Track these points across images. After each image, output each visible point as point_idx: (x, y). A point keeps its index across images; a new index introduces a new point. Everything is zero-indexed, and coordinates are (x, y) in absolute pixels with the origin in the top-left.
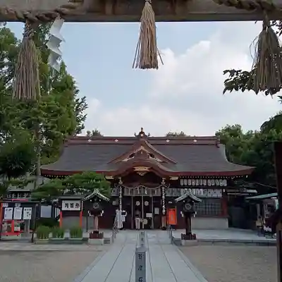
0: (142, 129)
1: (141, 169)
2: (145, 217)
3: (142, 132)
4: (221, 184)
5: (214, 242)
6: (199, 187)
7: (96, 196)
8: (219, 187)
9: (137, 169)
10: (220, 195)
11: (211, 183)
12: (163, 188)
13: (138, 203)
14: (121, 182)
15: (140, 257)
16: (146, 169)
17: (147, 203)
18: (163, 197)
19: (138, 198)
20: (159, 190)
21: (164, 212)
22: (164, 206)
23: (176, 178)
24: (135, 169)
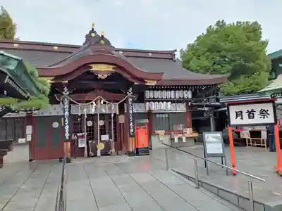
0: (93, 25)
2: (101, 141)
13: (90, 123)
14: (66, 92)
16: (110, 69)
18: (131, 112)
21: (132, 130)
22: (131, 124)
23: (154, 83)
24: (92, 68)
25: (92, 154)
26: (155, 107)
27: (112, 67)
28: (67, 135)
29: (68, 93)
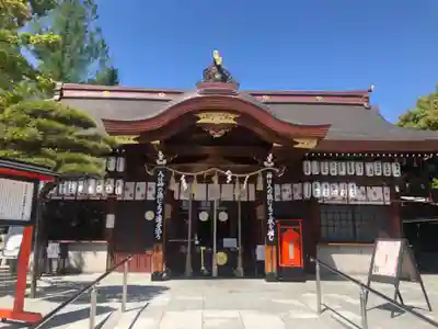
2: (220, 248)
11: (373, 169)
12: (270, 176)
13: (204, 217)
14: (161, 160)
16: (230, 119)
18: (270, 197)
20: (260, 179)
21: (271, 233)
22: (270, 221)
23: (311, 144)
24: (199, 119)
25: (206, 272)
26: (323, 192)
27: (233, 116)
28: (158, 231)
29: (165, 162)
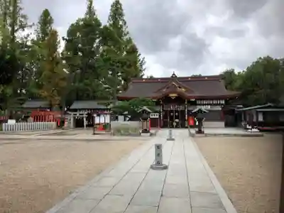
1: (173, 95)
3: (174, 74)
4: (221, 102)
5: (215, 135)
6: (208, 105)
7: (144, 110)
8: (220, 104)
9: (171, 95)
10: (220, 109)
12: (186, 106)
15: (158, 147)
17: (177, 114)
19: (172, 111)
20: (184, 107)
